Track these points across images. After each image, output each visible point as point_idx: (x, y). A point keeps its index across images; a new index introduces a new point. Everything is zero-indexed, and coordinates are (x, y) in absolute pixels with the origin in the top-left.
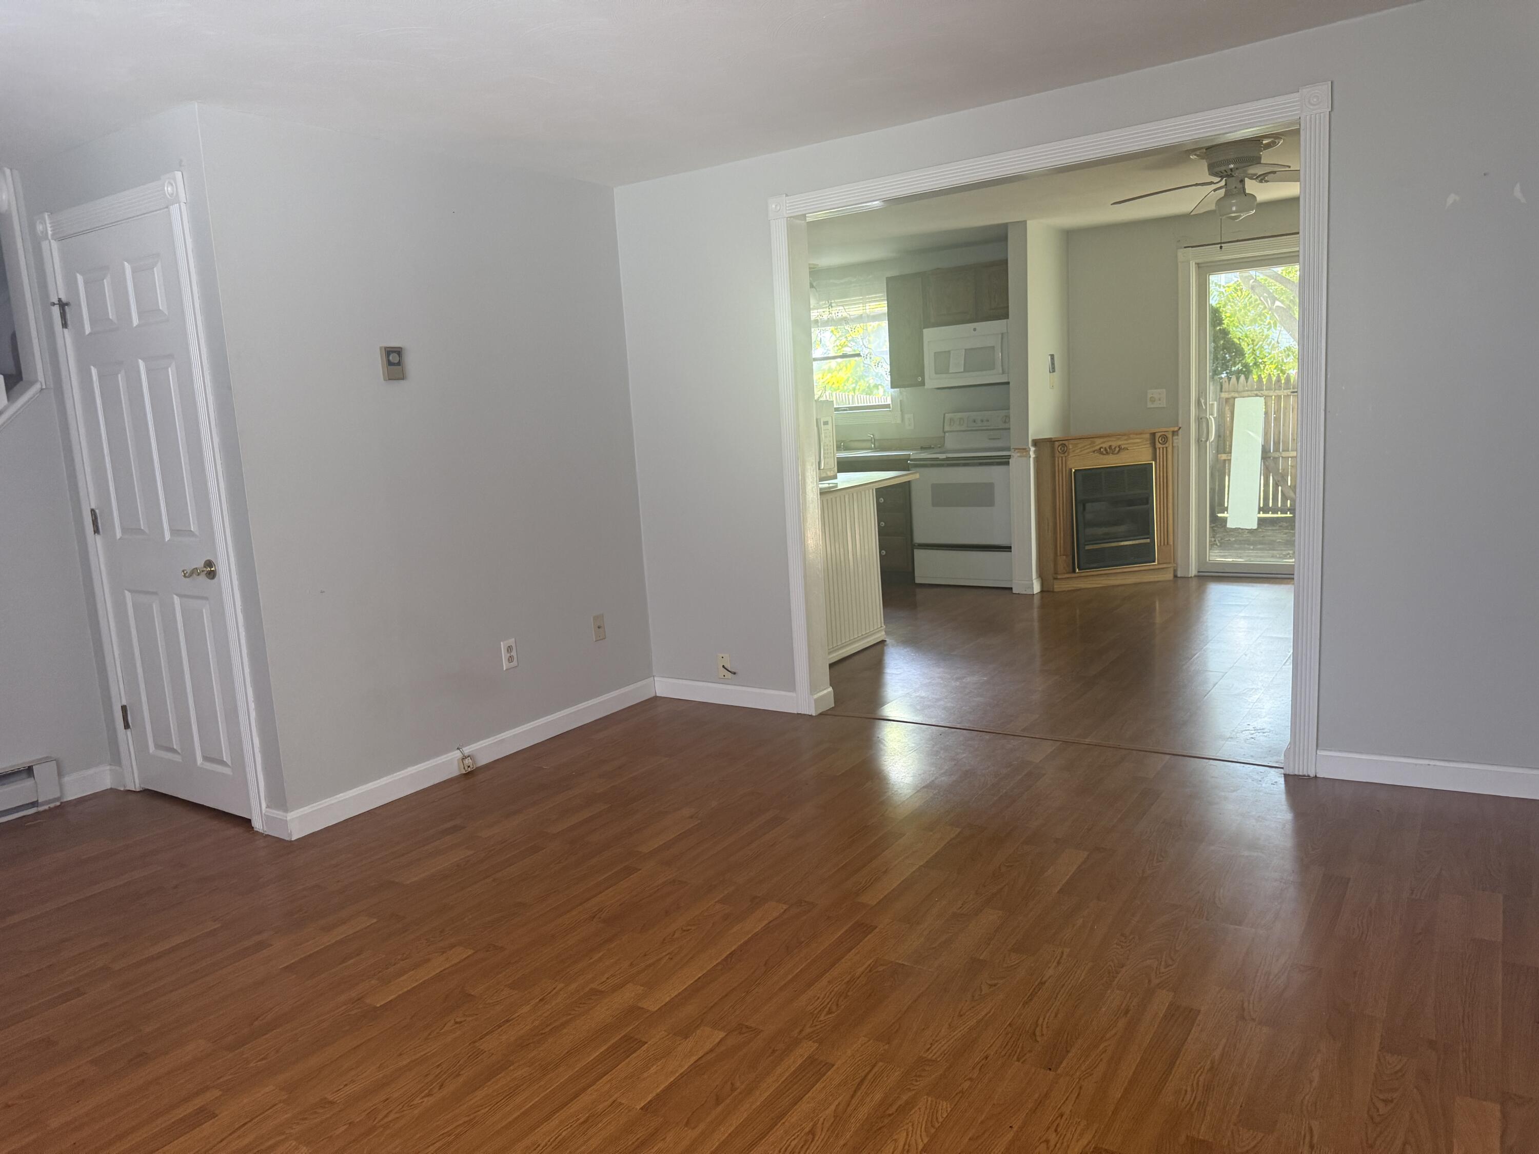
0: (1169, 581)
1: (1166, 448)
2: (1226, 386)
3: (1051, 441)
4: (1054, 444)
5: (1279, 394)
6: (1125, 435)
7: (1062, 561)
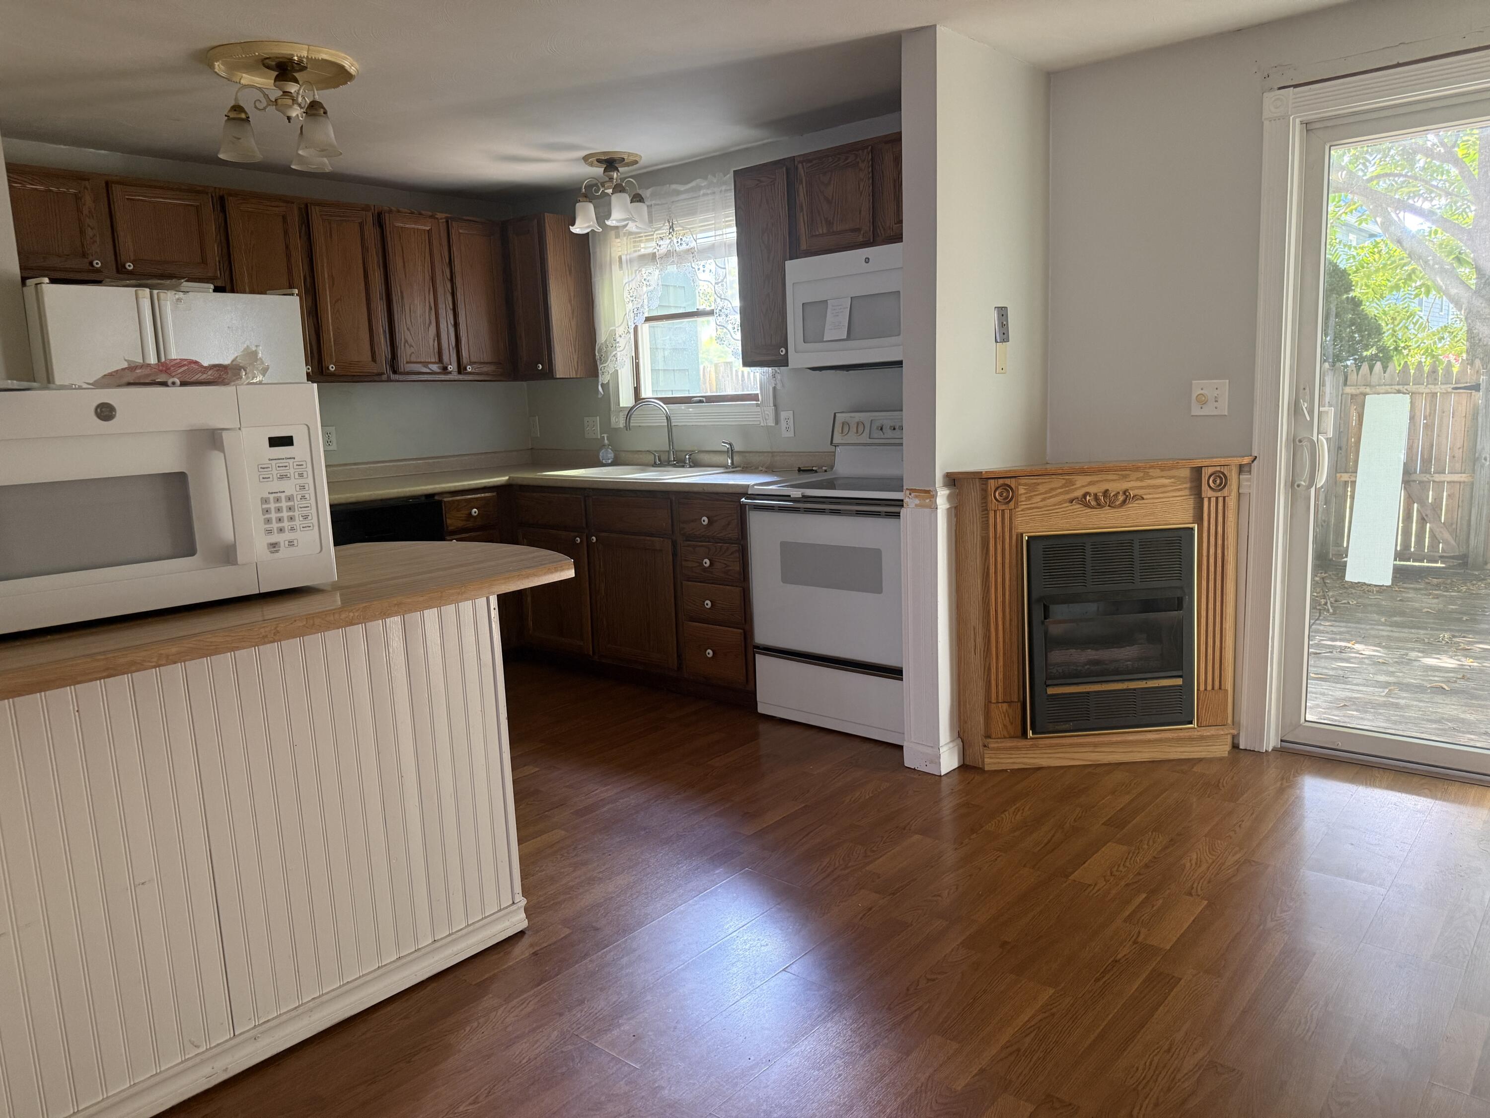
0: (1221, 759)
1: (1224, 498)
2: (1353, 377)
3: (981, 479)
4: (986, 484)
5: (1433, 391)
6: (1137, 469)
7: (1002, 714)
